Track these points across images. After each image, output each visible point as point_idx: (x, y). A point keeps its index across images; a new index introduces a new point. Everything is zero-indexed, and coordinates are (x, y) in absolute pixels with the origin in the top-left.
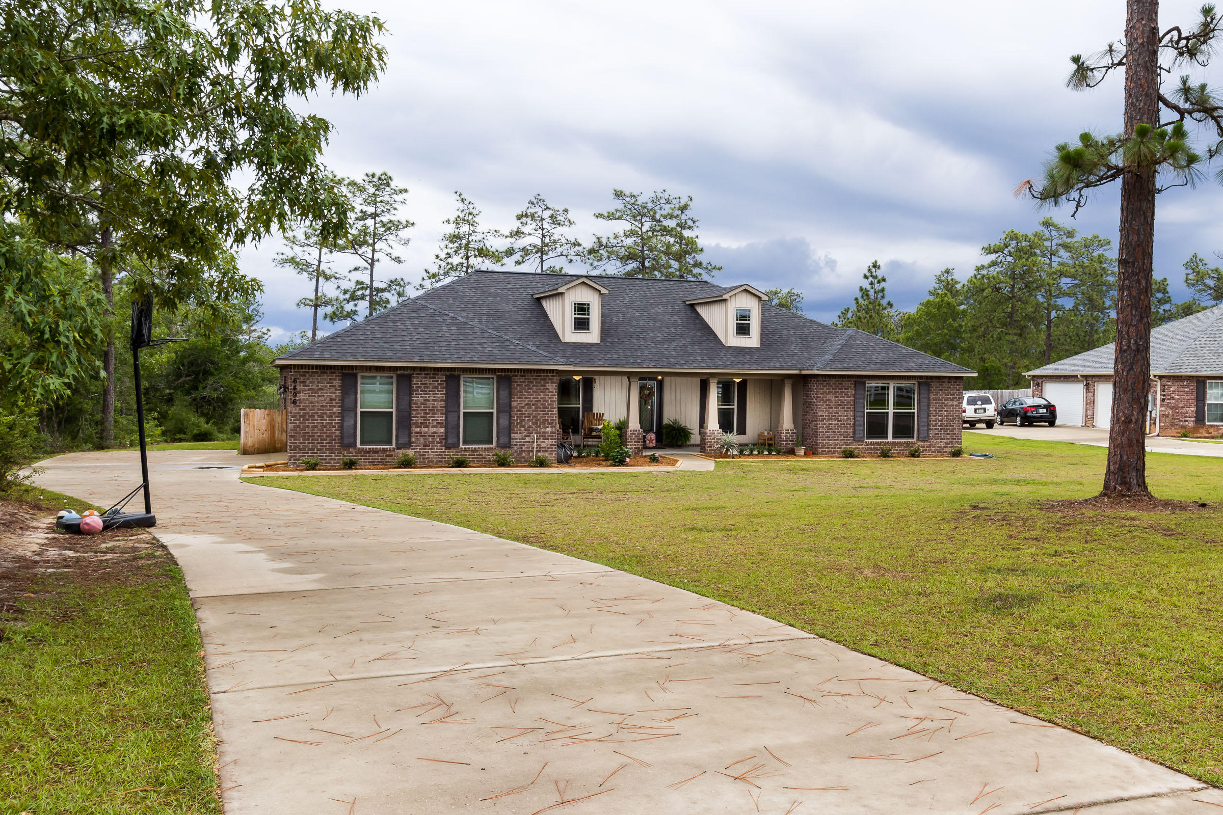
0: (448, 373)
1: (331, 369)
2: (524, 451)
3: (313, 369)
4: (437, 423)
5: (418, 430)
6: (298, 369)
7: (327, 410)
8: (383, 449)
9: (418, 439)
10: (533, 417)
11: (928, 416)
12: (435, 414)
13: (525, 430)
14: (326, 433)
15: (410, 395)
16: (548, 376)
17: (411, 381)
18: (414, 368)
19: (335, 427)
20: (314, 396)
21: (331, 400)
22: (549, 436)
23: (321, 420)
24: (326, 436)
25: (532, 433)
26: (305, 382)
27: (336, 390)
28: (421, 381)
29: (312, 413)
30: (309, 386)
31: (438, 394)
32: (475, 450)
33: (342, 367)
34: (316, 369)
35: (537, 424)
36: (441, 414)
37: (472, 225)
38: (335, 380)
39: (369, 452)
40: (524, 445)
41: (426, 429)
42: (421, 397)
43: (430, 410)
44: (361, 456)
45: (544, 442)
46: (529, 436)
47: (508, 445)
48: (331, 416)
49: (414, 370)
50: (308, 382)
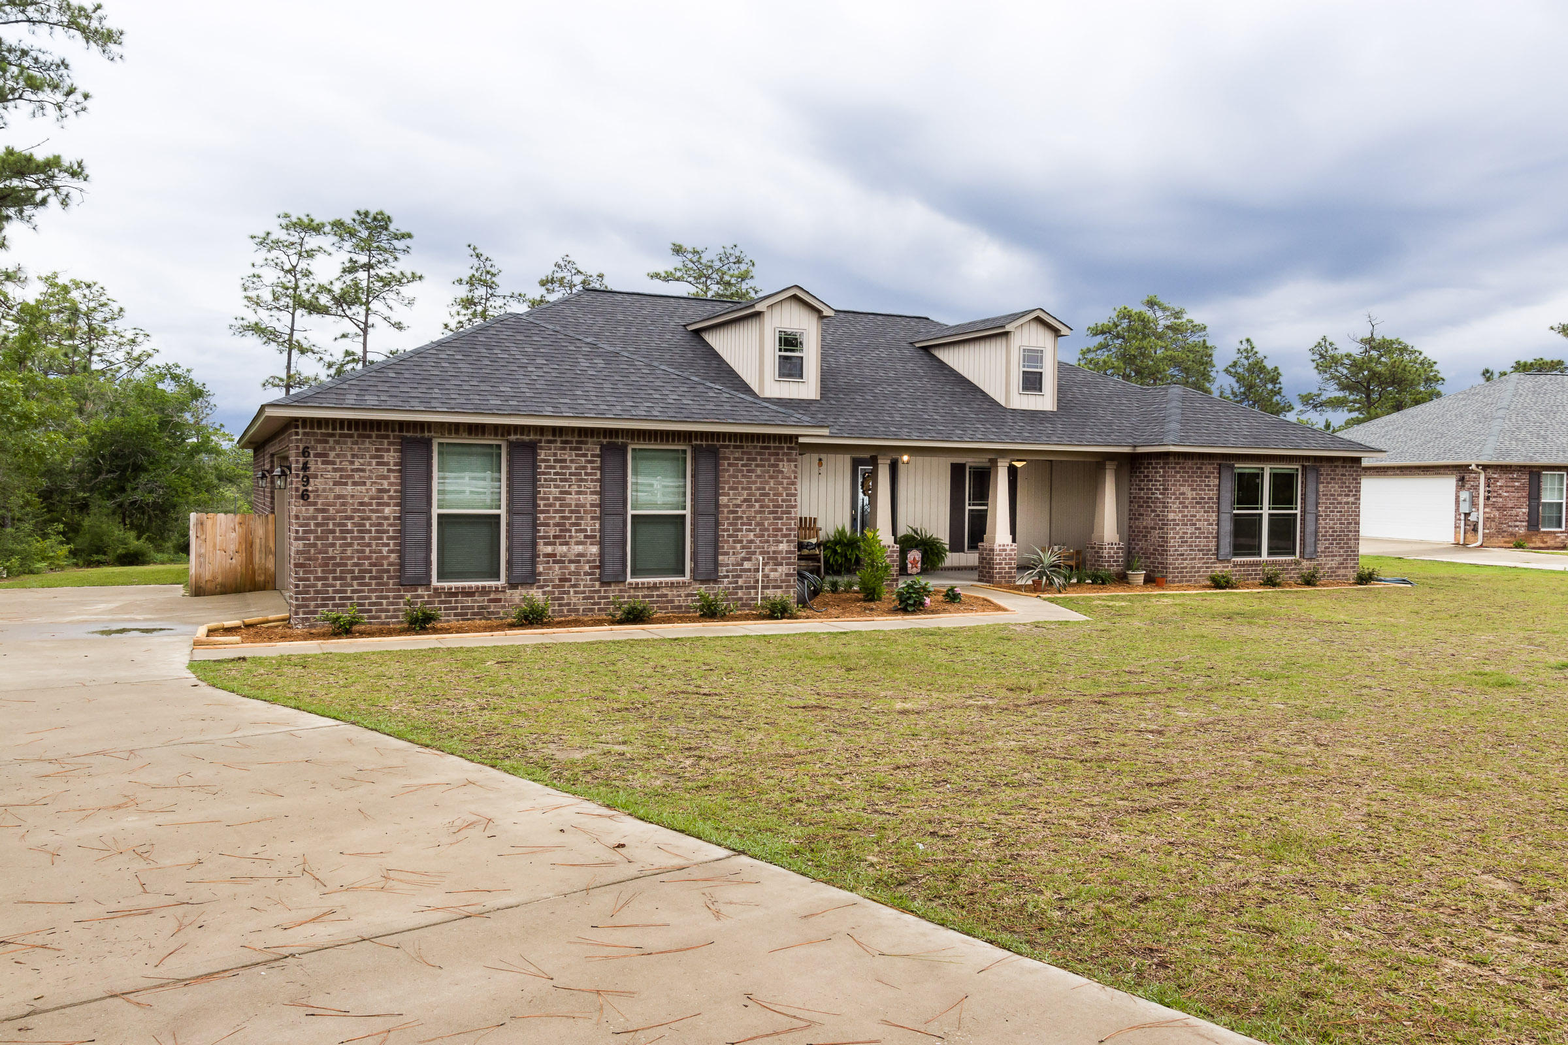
0: (605, 441)
1: (379, 429)
2: (741, 588)
3: (342, 428)
4: (586, 537)
5: (549, 549)
6: (312, 427)
7: (372, 511)
8: (484, 587)
9: (550, 568)
10: (758, 524)
11: (1317, 520)
12: (581, 518)
13: (743, 548)
14: (369, 558)
15: (534, 481)
16: (782, 448)
17: (535, 454)
18: (541, 430)
19: (388, 545)
20: (346, 484)
21: (380, 491)
22: (783, 558)
23: (359, 531)
24: (371, 565)
25: (754, 553)
26: (326, 455)
27: (389, 471)
28: (555, 454)
29: (341, 518)
30: (333, 463)
31: (586, 481)
32: (655, 587)
33: (402, 425)
34: (349, 428)
35: (763, 536)
36: (593, 518)
37: (491, 287)
38: (388, 450)
39: (455, 594)
40: (740, 576)
41: (565, 548)
42: (556, 486)
43: (572, 512)
44: (441, 602)
45: (776, 570)
46: (749, 559)
47: (713, 577)
48: (380, 524)
49: (542, 434)
50: (332, 454)
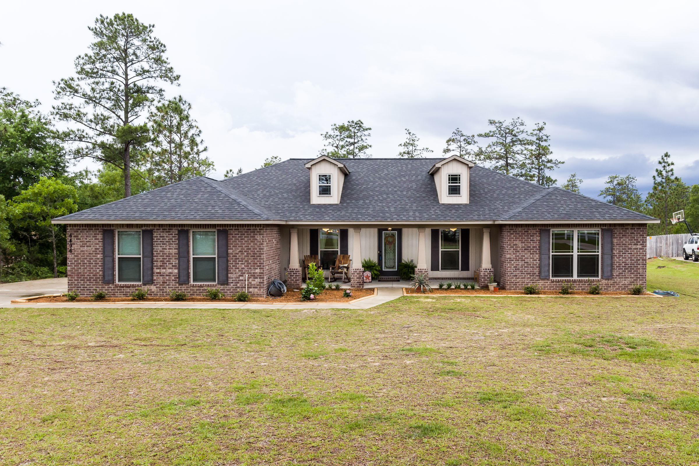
0: (180, 229)
1: (95, 227)
2: (239, 287)
3: (83, 227)
4: (173, 266)
5: (158, 271)
6: (73, 227)
7: (93, 256)
8: (133, 285)
9: (158, 278)
10: (246, 261)
11: (612, 258)
12: (171, 259)
13: (239, 271)
14: (92, 273)
15: (152, 245)
16: (257, 229)
17: (153, 234)
18: (155, 225)
19: (99, 268)
20: (84, 247)
21: (96, 249)
22: (258, 276)
23: (89, 263)
24: (93, 275)
25: (245, 273)
26: (78, 236)
27: (99, 241)
28: (160, 234)
29: (83, 259)
30: (80, 239)
31: (172, 244)
32: (201, 286)
33: (103, 225)
34: (85, 227)
35: (248, 266)
36: (175, 259)
37: (414, 146)
38: (99, 234)
39: (123, 287)
40: (238, 283)
41: (164, 270)
42: (161, 247)
43: (167, 256)
44: (118, 290)
45: (254, 281)
46: (242, 276)
47: (226, 283)
48: (96, 261)
49: (155, 227)
50: (80, 236)
